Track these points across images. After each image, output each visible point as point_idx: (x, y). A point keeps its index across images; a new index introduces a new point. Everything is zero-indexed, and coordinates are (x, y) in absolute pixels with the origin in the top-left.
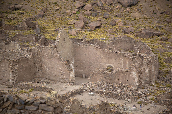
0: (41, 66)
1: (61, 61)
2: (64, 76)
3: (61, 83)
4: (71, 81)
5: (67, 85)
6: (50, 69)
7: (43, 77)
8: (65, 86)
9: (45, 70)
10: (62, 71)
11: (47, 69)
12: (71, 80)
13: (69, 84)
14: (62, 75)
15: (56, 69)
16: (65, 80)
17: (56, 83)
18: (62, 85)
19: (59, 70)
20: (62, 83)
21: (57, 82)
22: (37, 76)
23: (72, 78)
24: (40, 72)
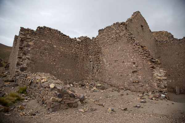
0: (98, 60)
1: (134, 44)
2: (139, 77)
3: (133, 91)
4: (156, 88)
5: (146, 97)
6: (111, 64)
7: (100, 79)
8: (138, 98)
9: (105, 67)
10: (134, 66)
11: (107, 65)
12: (158, 87)
13: (151, 96)
14: (135, 74)
15: (123, 62)
16: (142, 86)
17: (119, 91)
18: (132, 96)
19: (128, 64)
20: (134, 93)
21: (122, 89)
22: (90, 76)
23: (160, 80)
24: (95, 71)
